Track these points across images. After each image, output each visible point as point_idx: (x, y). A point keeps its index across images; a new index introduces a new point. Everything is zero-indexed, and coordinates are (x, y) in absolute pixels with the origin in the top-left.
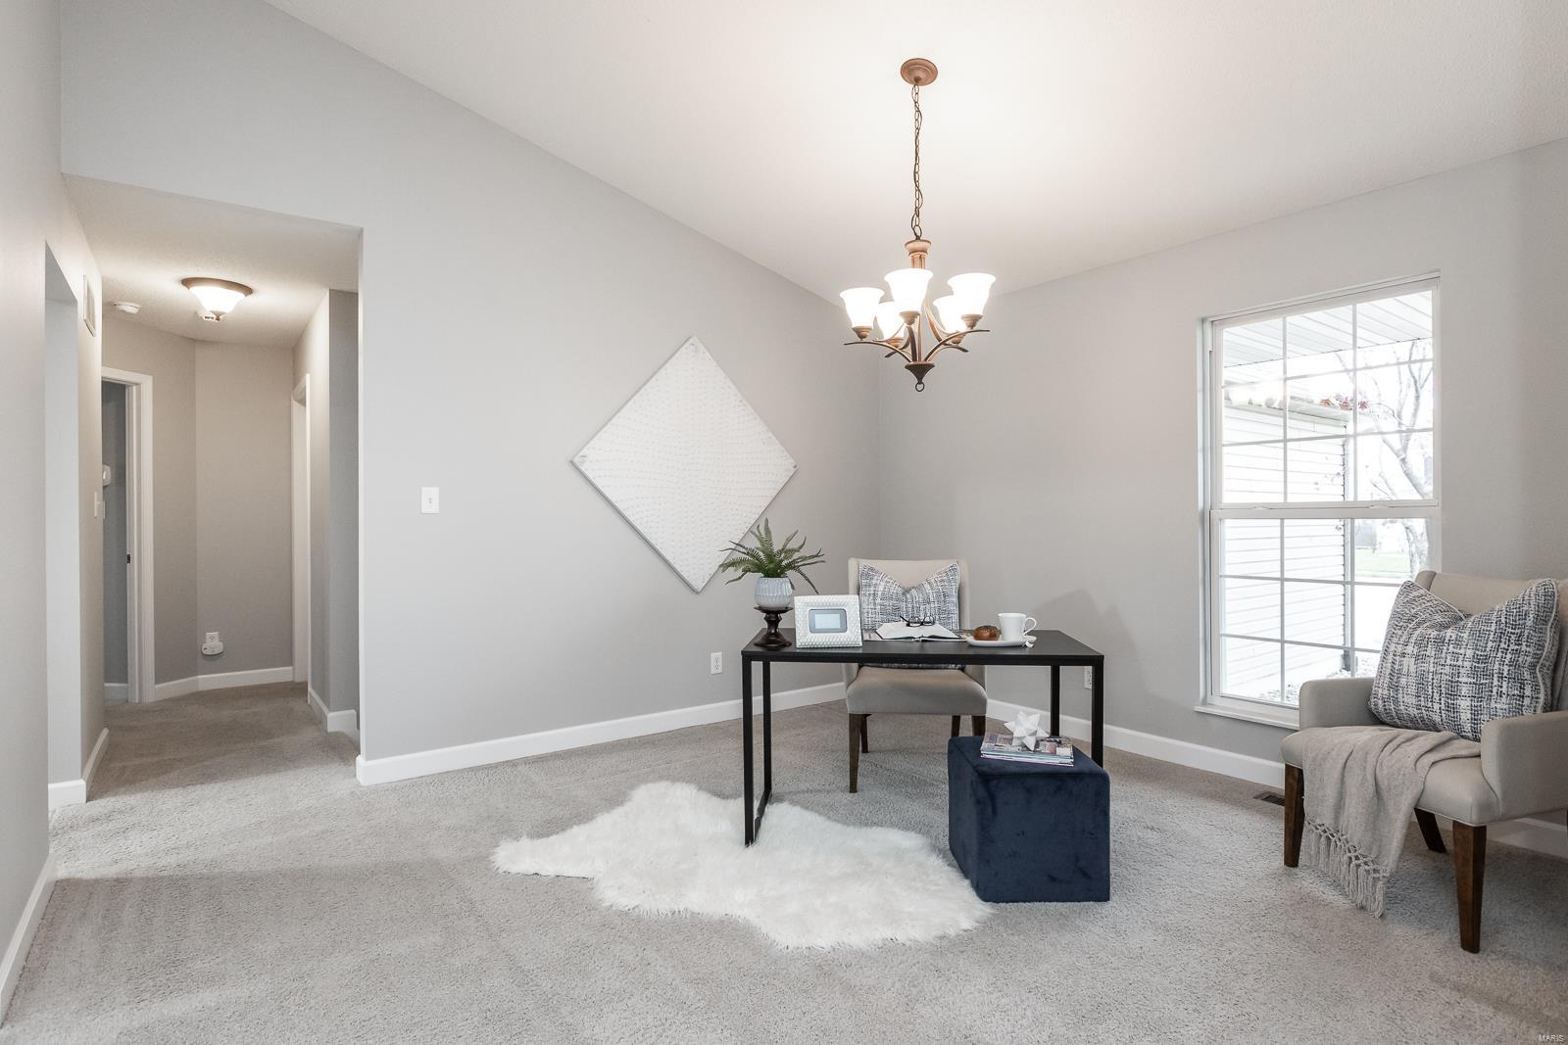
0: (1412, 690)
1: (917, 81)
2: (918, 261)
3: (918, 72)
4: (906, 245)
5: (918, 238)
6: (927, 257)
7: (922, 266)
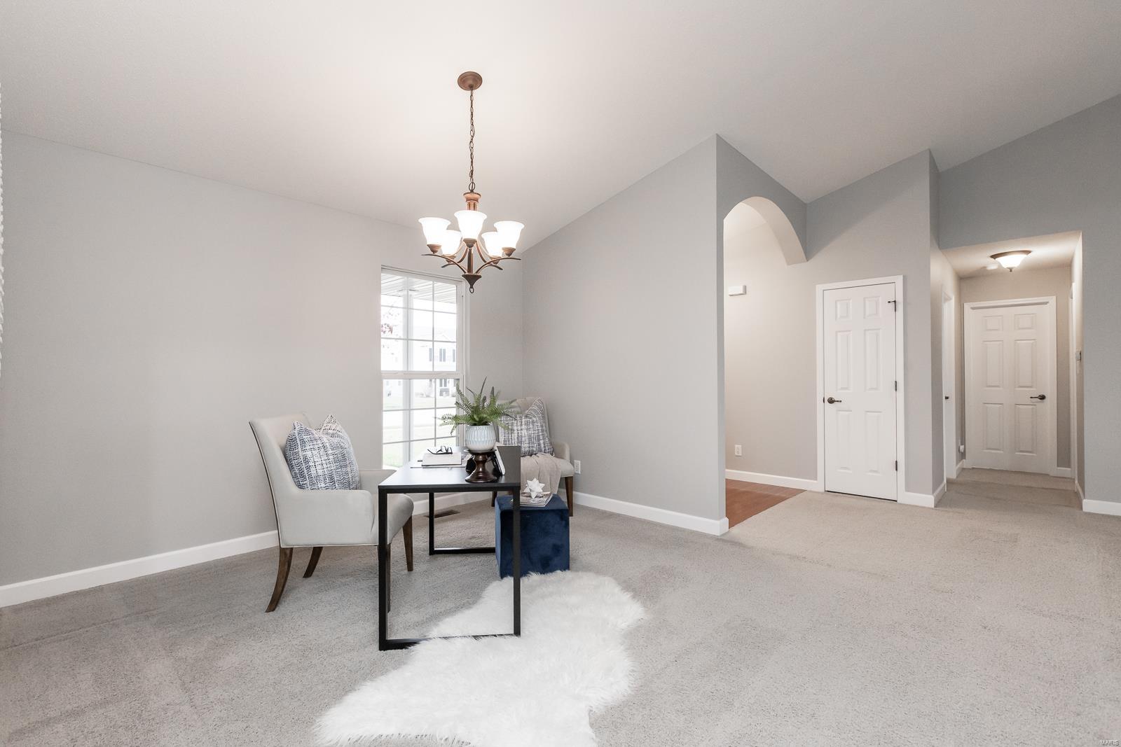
0: (527, 441)
1: (471, 88)
2: (472, 207)
3: (470, 81)
4: (465, 194)
5: (472, 191)
6: (478, 205)
7: (475, 208)
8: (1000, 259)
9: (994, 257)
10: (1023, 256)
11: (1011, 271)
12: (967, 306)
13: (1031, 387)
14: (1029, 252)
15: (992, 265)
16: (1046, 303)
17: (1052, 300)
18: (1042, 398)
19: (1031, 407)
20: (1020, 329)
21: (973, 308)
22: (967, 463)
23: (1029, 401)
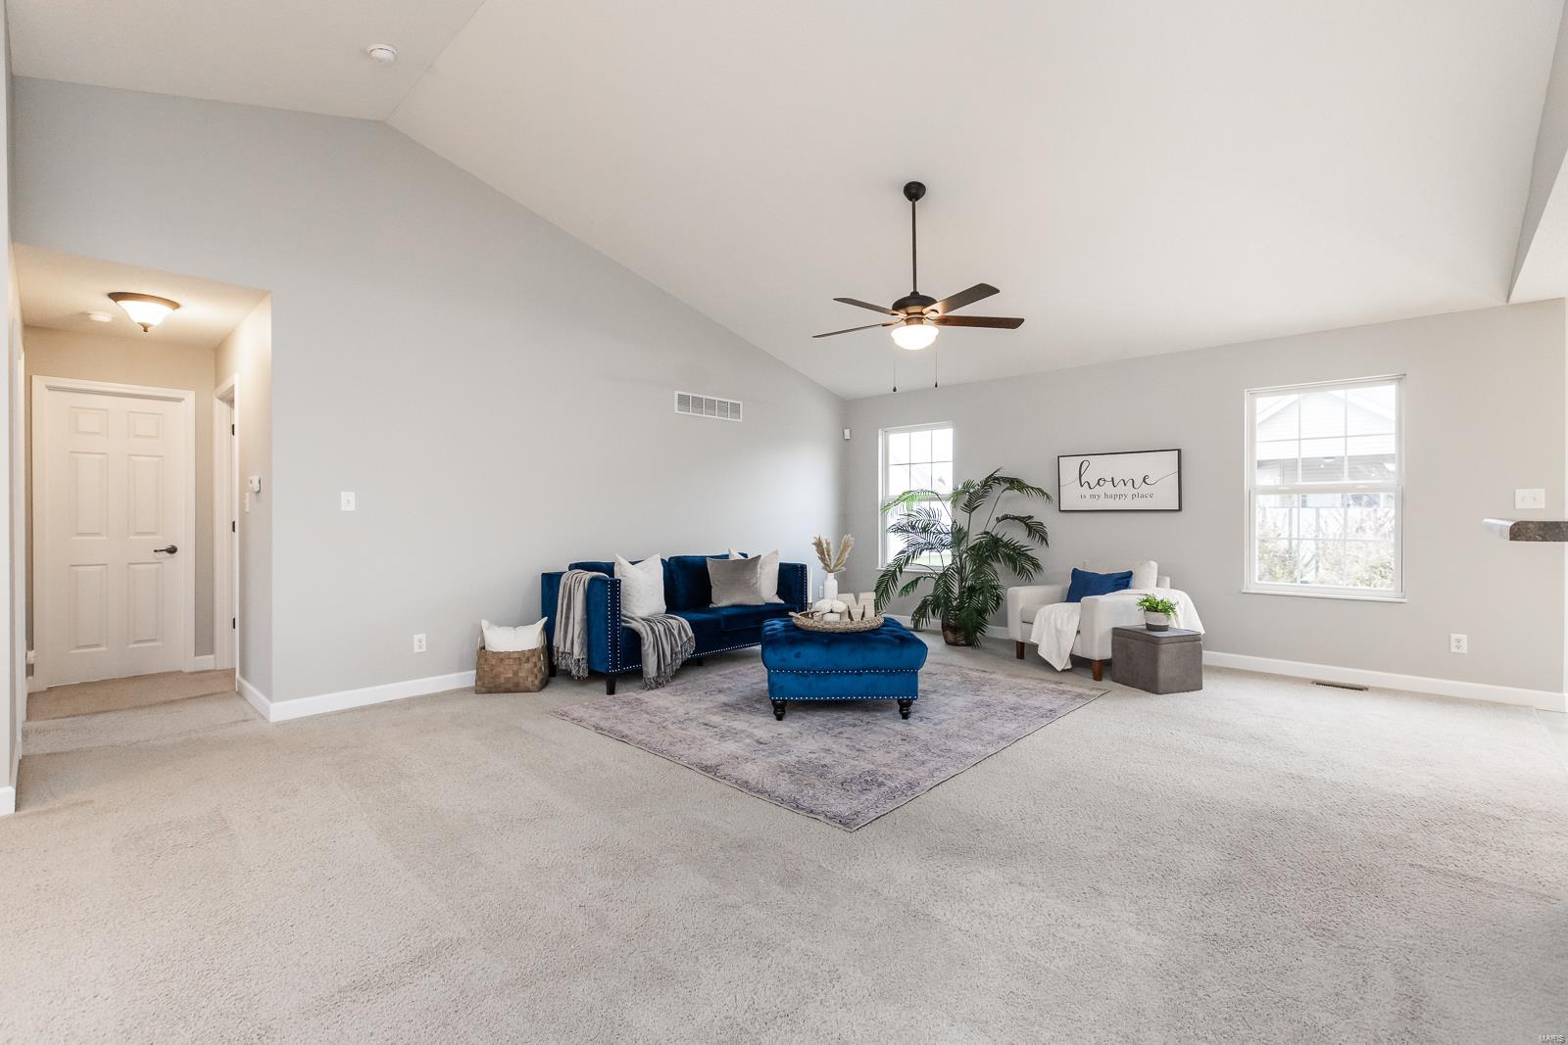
8: (125, 304)
9: (116, 296)
10: (166, 310)
11: (145, 331)
12: (38, 382)
13: (153, 533)
14: (175, 305)
15: (104, 312)
16: (179, 400)
17: (190, 397)
18: (172, 550)
19: (154, 566)
20: (137, 436)
21: (51, 388)
22: (41, 682)
23: (151, 556)
